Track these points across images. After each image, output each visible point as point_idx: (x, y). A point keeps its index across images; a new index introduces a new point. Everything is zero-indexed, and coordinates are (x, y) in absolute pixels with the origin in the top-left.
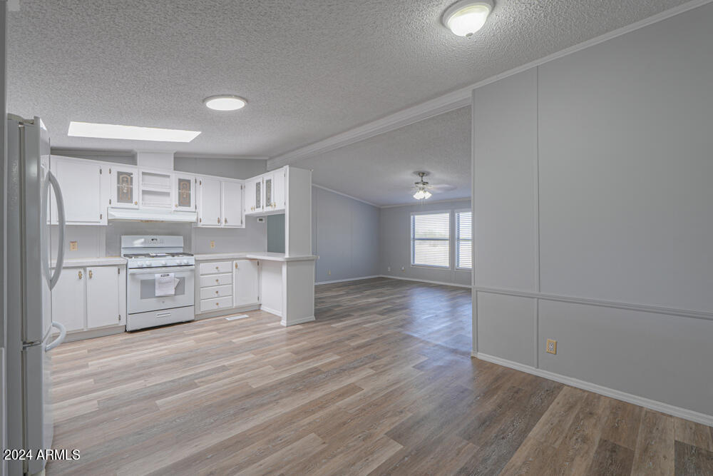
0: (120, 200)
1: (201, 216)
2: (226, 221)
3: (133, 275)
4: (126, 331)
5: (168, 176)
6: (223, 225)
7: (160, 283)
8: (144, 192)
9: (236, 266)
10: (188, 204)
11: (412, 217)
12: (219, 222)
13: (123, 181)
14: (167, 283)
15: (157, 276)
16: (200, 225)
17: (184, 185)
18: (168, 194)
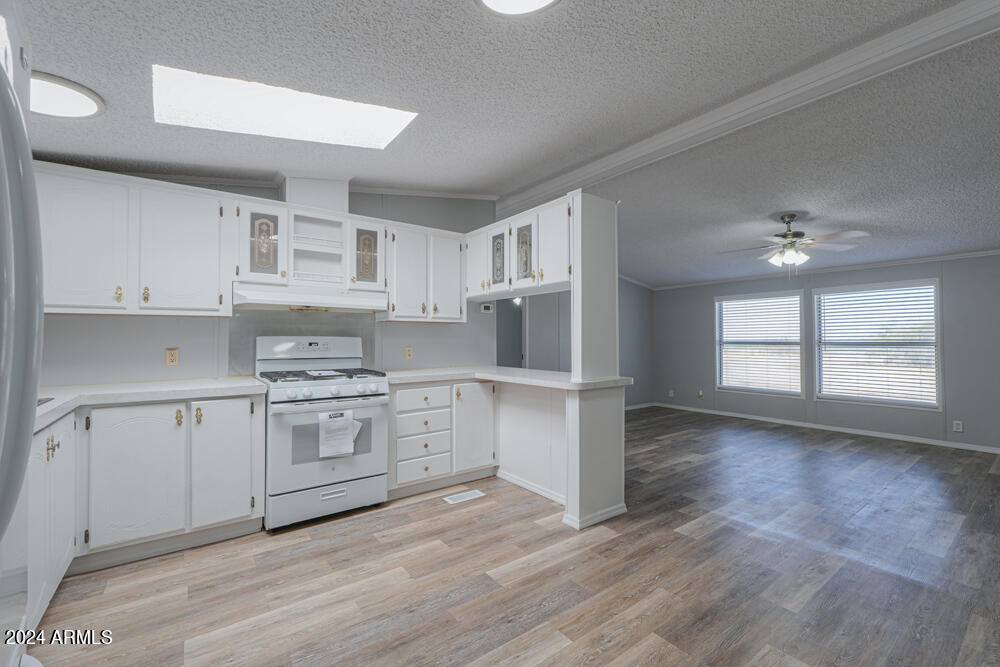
0: (254, 268)
1: (394, 300)
2: (436, 309)
3: (278, 415)
4: (263, 527)
5: (339, 225)
6: (430, 317)
7: (328, 431)
8: (299, 254)
9: (458, 395)
10: (373, 277)
11: (717, 304)
12: (424, 310)
13: (261, 231)
14: (339, 430)
15: (323, 417)
16: (392, 316)
17: (366, 240)
18: (336, 258)
